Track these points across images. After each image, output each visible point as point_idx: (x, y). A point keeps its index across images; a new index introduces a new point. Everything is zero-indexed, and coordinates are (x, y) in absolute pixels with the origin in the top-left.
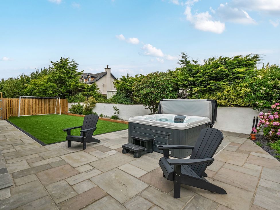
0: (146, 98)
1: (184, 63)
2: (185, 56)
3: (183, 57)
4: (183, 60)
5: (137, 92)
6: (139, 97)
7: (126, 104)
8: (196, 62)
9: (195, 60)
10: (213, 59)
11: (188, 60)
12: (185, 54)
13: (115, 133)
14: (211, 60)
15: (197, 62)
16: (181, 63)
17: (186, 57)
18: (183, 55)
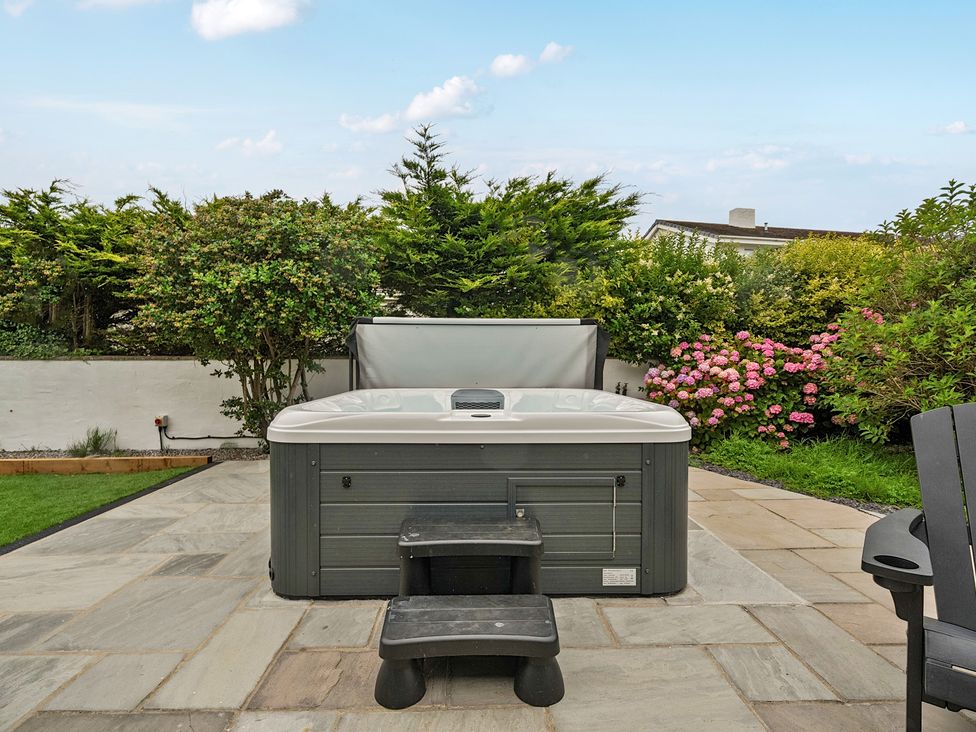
0: (237, 314)
1: (417, 177)
2: (429, 143)
3: (423, 149)
4: (417, 160)
5: (171, 279)
6: (191, 306)
7: (31, 356)
8: (461, 181)
9: (460, 173)
10: (523, 183)
11: (438, 166)
12: (429, 138)
13: (44, 552)
14: (515, 185)
15: (466, 182)
16: (405, 170)
17: (435, 153)
18: (422, 140)
